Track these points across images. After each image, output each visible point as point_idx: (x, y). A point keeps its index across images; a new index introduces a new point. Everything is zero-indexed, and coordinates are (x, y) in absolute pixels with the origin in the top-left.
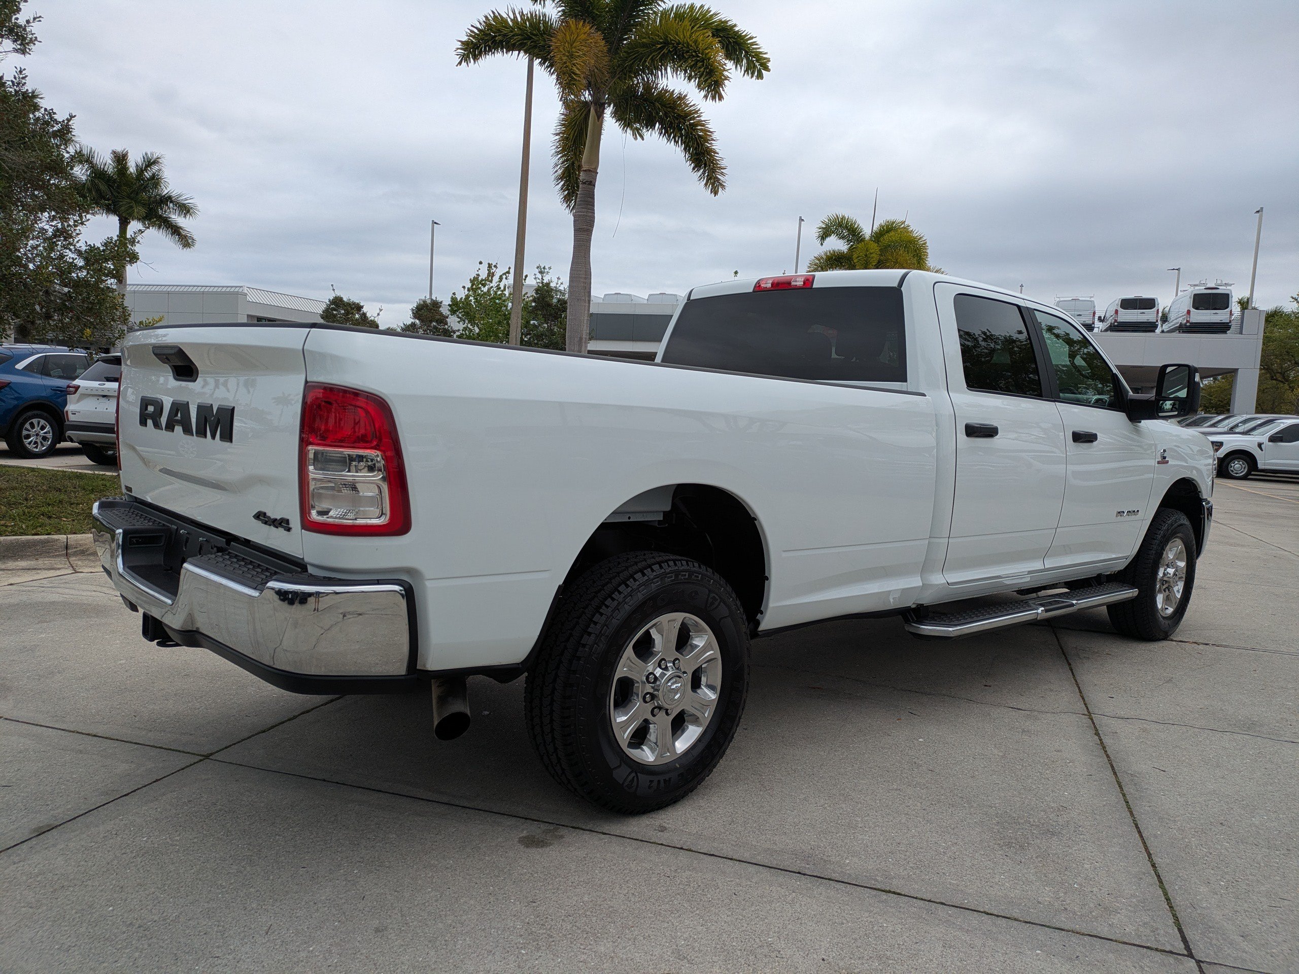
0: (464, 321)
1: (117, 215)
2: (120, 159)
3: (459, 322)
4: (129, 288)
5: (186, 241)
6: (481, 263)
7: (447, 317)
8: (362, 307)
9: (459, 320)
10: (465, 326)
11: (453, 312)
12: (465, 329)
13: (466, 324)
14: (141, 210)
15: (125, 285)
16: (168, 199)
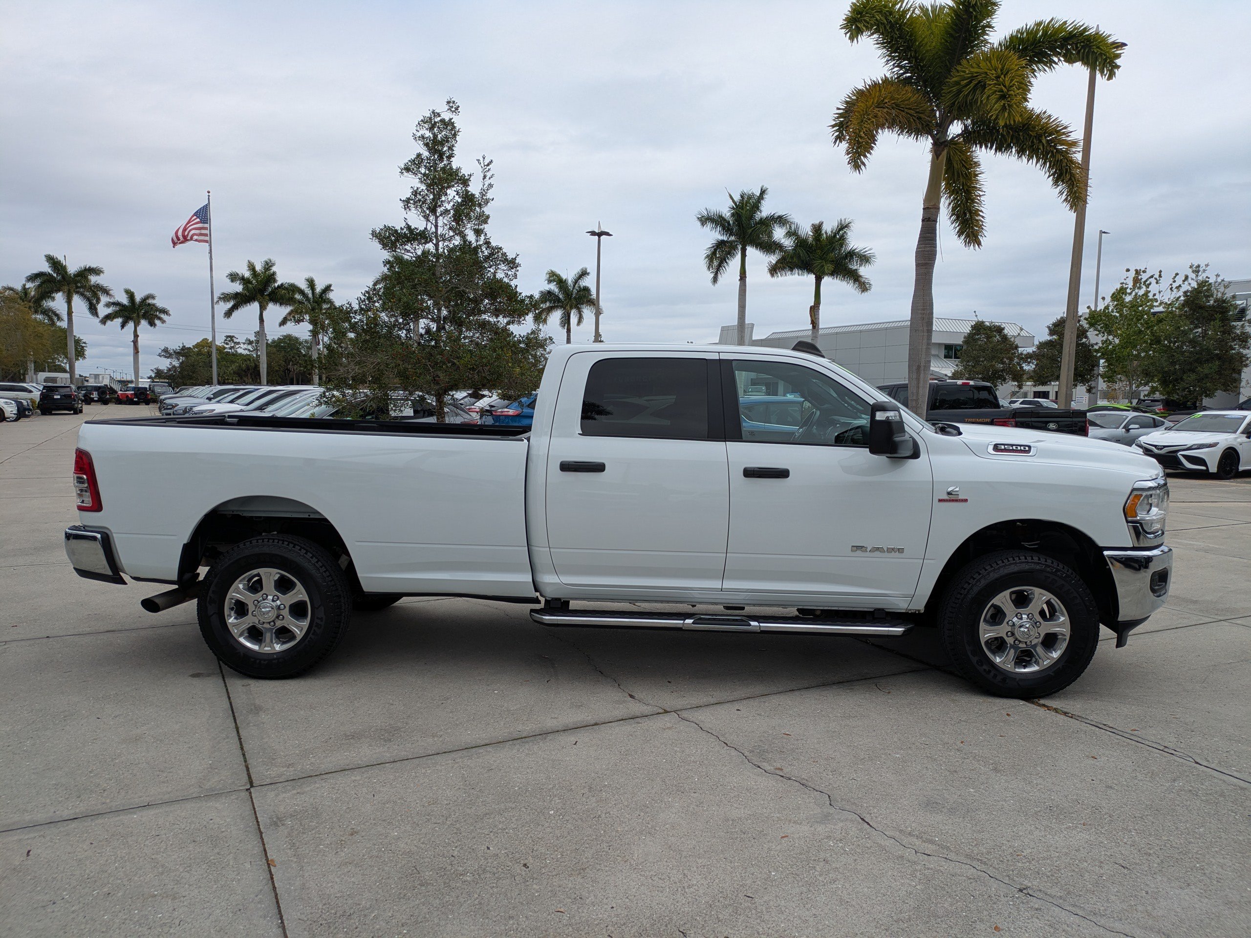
0: (1103, 333)
1: (814, 274)
2: (817, 229)
3: (1097, 335)
4: (820, 332)
5: (863, 286)
6: (1128, 270)
7: (1087, 331)
8: (1003, 329)
9: (1098, 333)
10: (1104, 338)
11: (1092, 325)
12: (1103, 342)
13: (1105, 337)
14: (830, 267)
15: (818, 329)
16: (851, 254)
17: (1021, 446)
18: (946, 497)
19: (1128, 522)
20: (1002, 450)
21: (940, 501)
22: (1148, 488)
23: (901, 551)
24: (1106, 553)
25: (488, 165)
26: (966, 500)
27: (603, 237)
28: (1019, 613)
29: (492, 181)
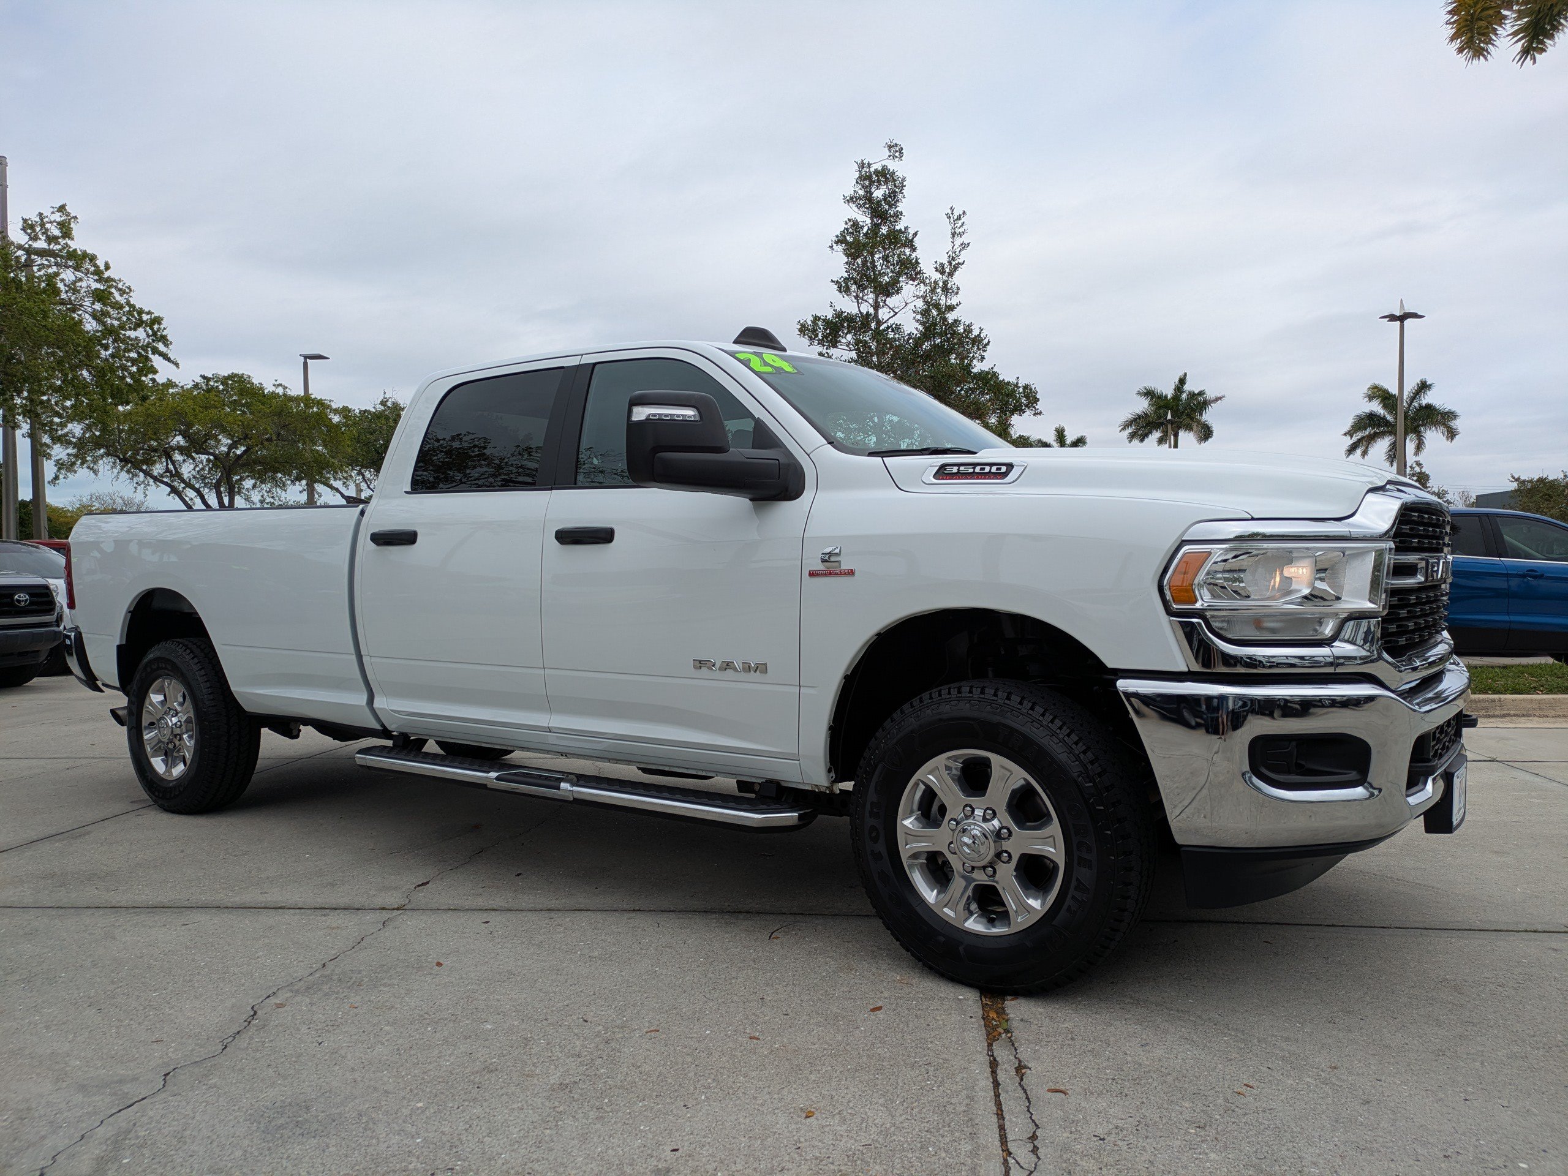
17: (991, 465)
18: (820, 567)
19: (1170, 612)
20: (952, 476)
21: (812, 574)
22: (1249, 536)
23: (761, 668)
24: (1123, 685)
25: (959, 218)
26: (851, 573)
27: (1408, 322)
28: (966, 806)
29: (965, 239)
